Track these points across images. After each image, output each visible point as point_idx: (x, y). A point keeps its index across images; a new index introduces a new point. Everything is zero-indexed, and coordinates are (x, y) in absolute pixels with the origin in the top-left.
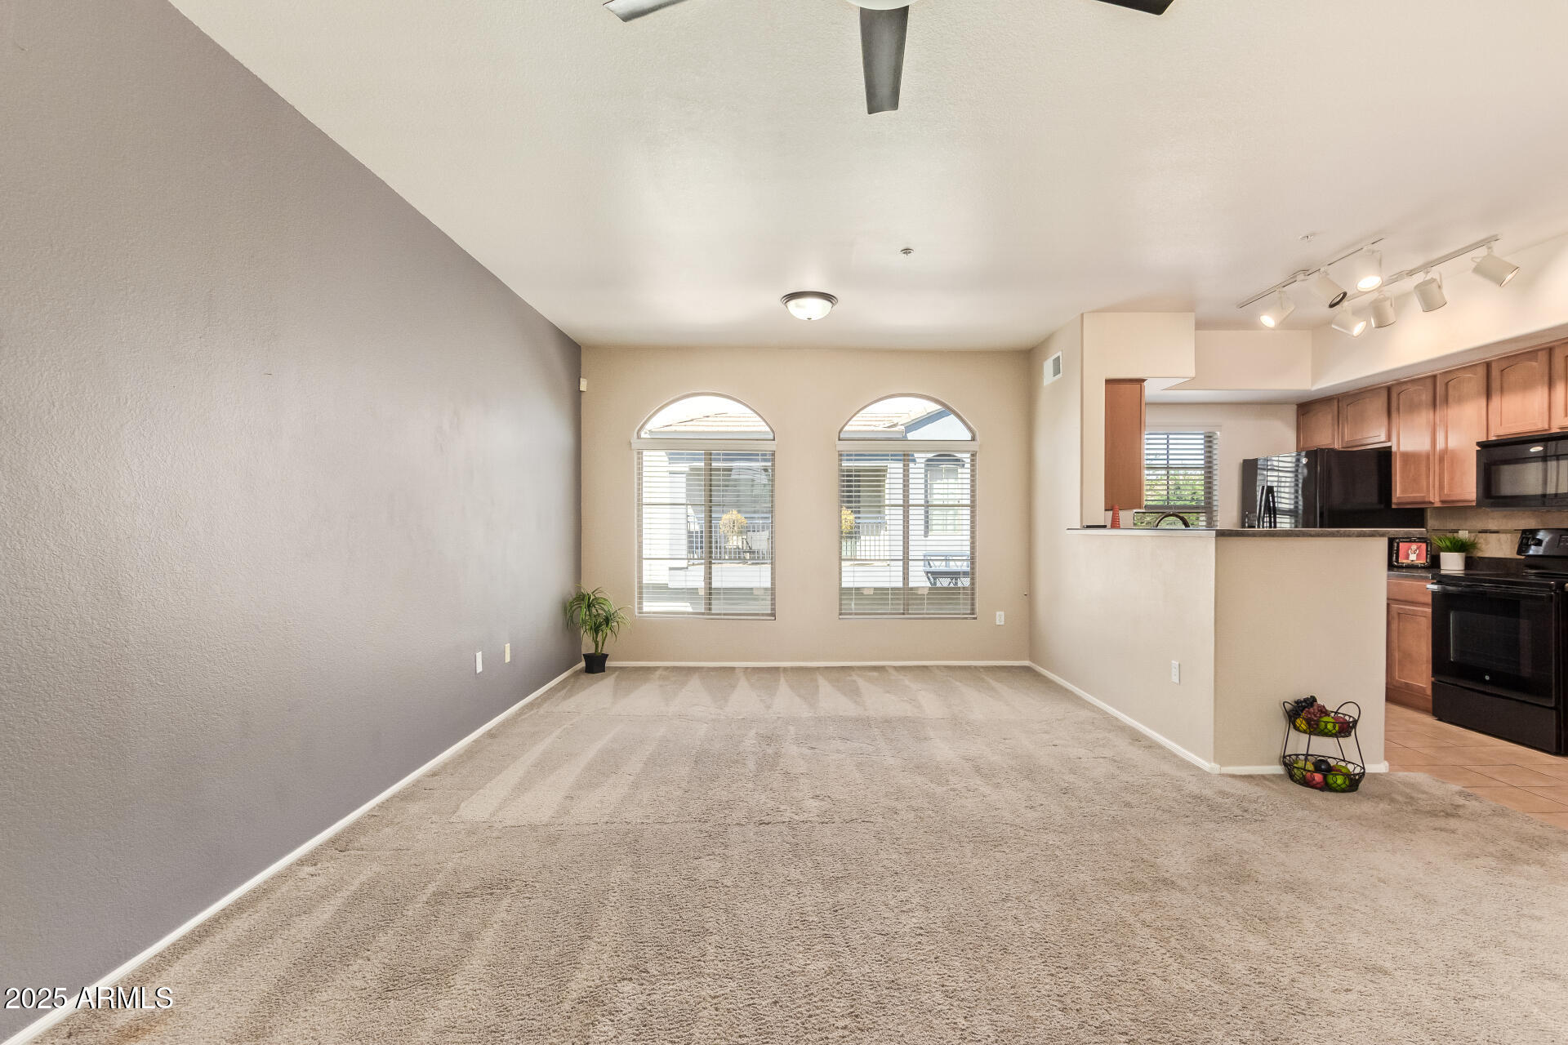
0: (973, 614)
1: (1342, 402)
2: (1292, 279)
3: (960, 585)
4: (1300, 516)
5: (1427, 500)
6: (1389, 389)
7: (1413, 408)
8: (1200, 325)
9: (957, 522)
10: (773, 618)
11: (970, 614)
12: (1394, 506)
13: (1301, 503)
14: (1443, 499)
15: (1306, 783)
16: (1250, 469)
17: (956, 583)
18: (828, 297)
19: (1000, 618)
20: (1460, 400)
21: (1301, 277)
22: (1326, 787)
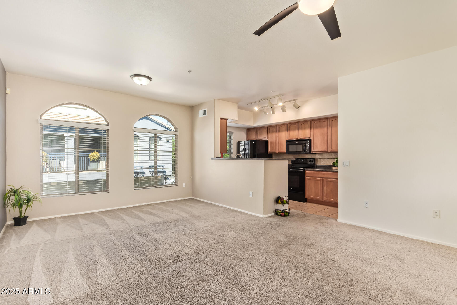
0: (176, 184)
1: (258, 129)
2: (262, 100)
3: (138, 176)
4: (249, 155)
5: (276, 152)
6: (267, 127)
7: (273, 132)
8: (239, 108)
9: (137, 156)
10: (109, 192)
11: (175, 184)
12: (268, 153)
13: (249, 152)
14: (279, 152)
15: (281, 215)
16: (239, 143)
17: (137, 176)
18: (150, 79)
19: (184, 185)
20: (282, 131)
21: (264, 100)
22: (285, 216)
